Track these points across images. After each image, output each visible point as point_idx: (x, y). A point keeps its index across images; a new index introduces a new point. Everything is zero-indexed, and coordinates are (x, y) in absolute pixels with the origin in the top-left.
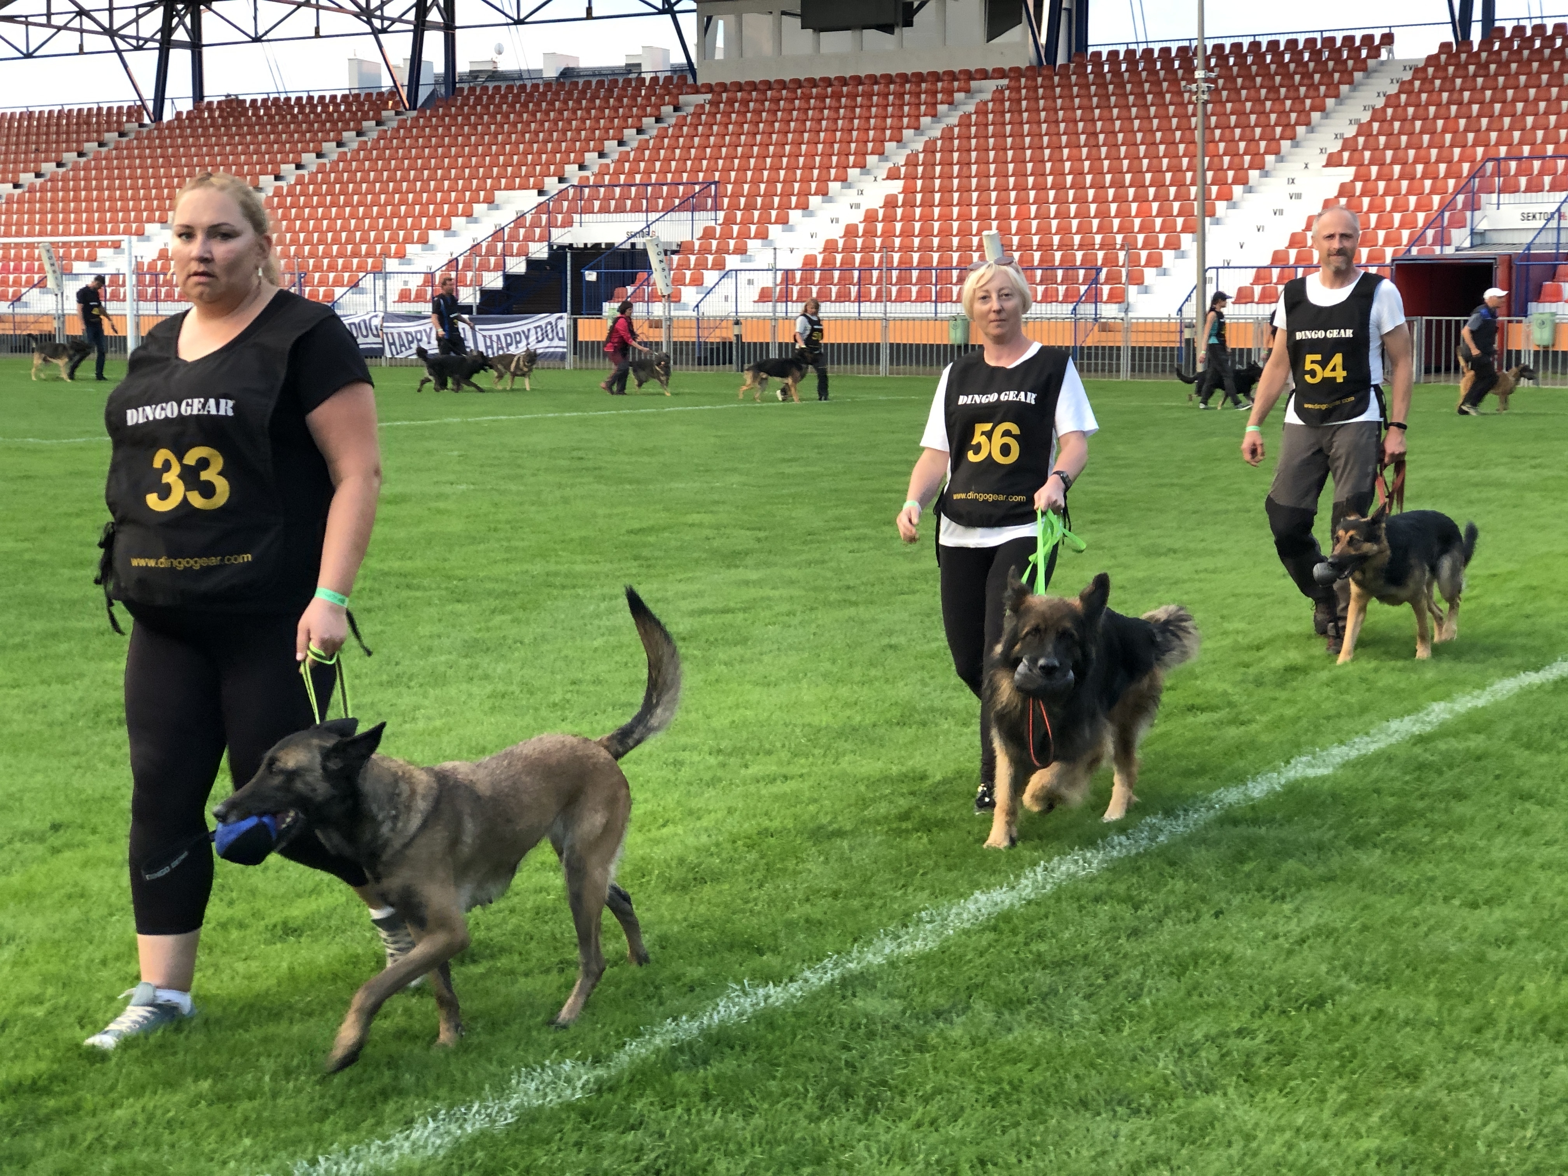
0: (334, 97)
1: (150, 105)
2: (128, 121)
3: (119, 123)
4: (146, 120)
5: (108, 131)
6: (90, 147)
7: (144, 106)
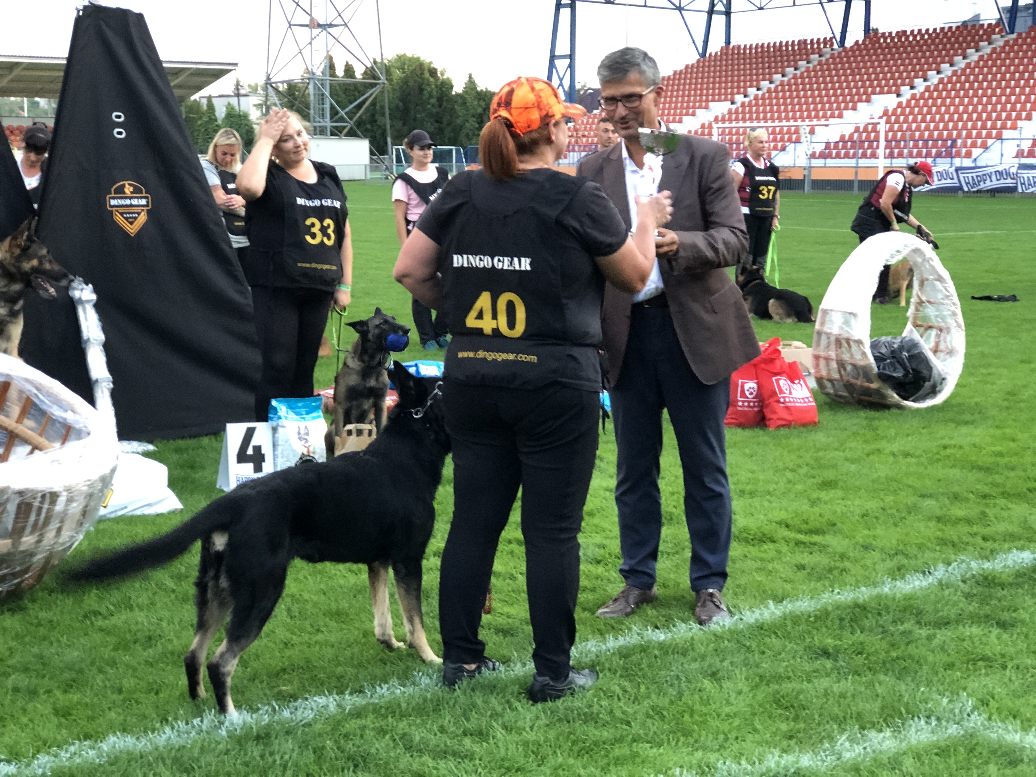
0: (950, 28)
1: (838, 37)
2: (825, 47)
3: (818, 47)
4: (835, 46)
5: (813, 53)
6: (802, 64)
7: (834, 37)
